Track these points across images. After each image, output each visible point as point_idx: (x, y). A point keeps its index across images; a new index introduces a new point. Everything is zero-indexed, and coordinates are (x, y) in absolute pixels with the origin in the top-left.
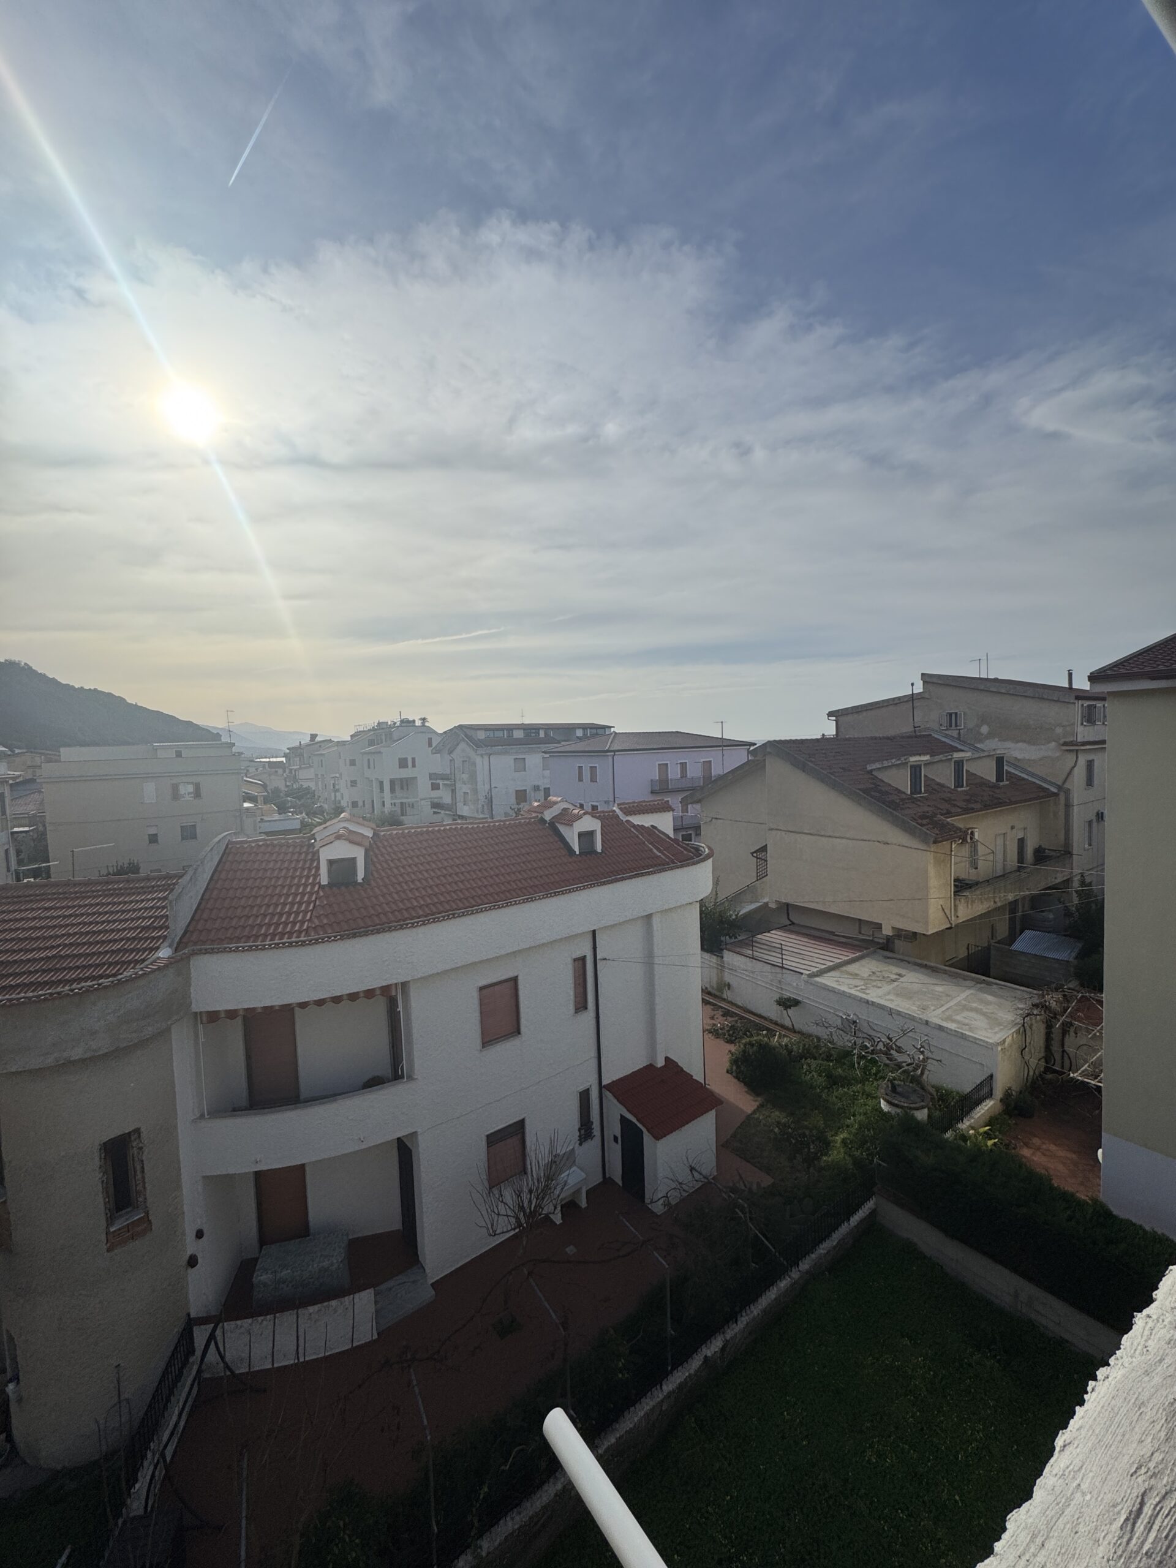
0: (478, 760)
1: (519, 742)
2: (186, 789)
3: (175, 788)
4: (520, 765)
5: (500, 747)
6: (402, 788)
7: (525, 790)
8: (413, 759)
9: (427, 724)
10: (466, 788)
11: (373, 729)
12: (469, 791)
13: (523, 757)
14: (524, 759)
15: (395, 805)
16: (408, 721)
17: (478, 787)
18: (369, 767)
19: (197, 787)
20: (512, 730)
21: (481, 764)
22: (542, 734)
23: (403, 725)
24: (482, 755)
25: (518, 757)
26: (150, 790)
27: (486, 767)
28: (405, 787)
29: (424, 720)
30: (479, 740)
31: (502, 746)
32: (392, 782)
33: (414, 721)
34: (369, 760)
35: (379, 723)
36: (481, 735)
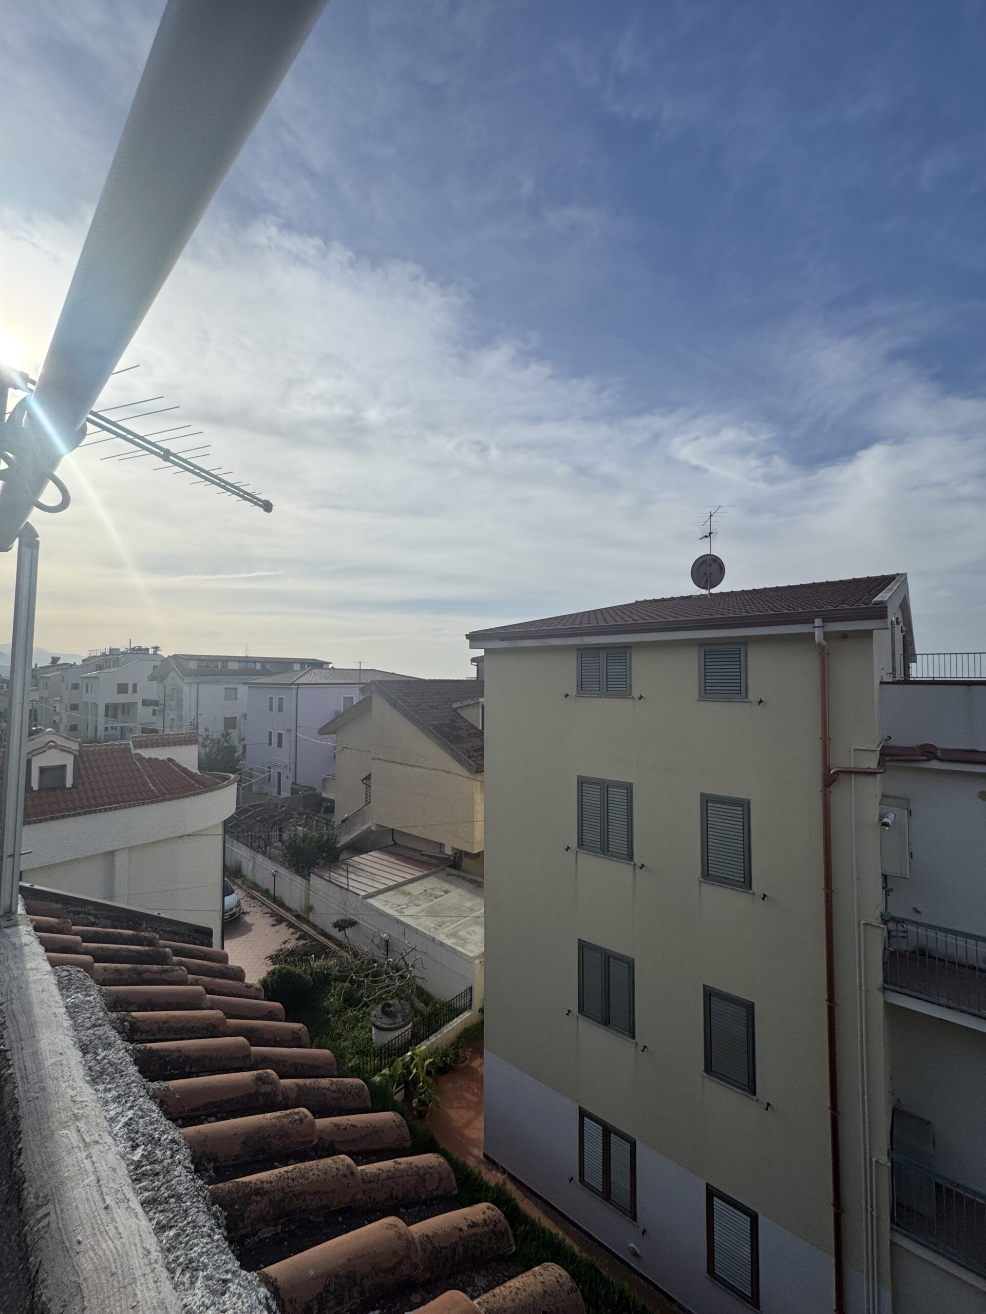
0: (186, 689)
1: (233, 673)
4: (231, 694)
5: (211, 677)
6: (123, 713)
7: (236, 718)
8: (135, 686)
9: (159, 653)
10: (173, 715)
11: (104, 655)
12: (175, 718)
13: (235, 687)
14: (236, 688)
15: (116, 729)
16: (140, 649)
17: (183, 714)
18: (87, 692)
20: (227, 661)
21: (188, 691)
22: (258, 667)
23: (133, 652)
24: (190, 684)
25: (229, 686)
27: (194, 695)
28: (126, 712)
29: (156, 648)
30: (189, 669)
31: (213, 676)
32: (107, 707)
33: (147, 649)
34: (87, 684)
35: (111, 650)
36: (193, 665)
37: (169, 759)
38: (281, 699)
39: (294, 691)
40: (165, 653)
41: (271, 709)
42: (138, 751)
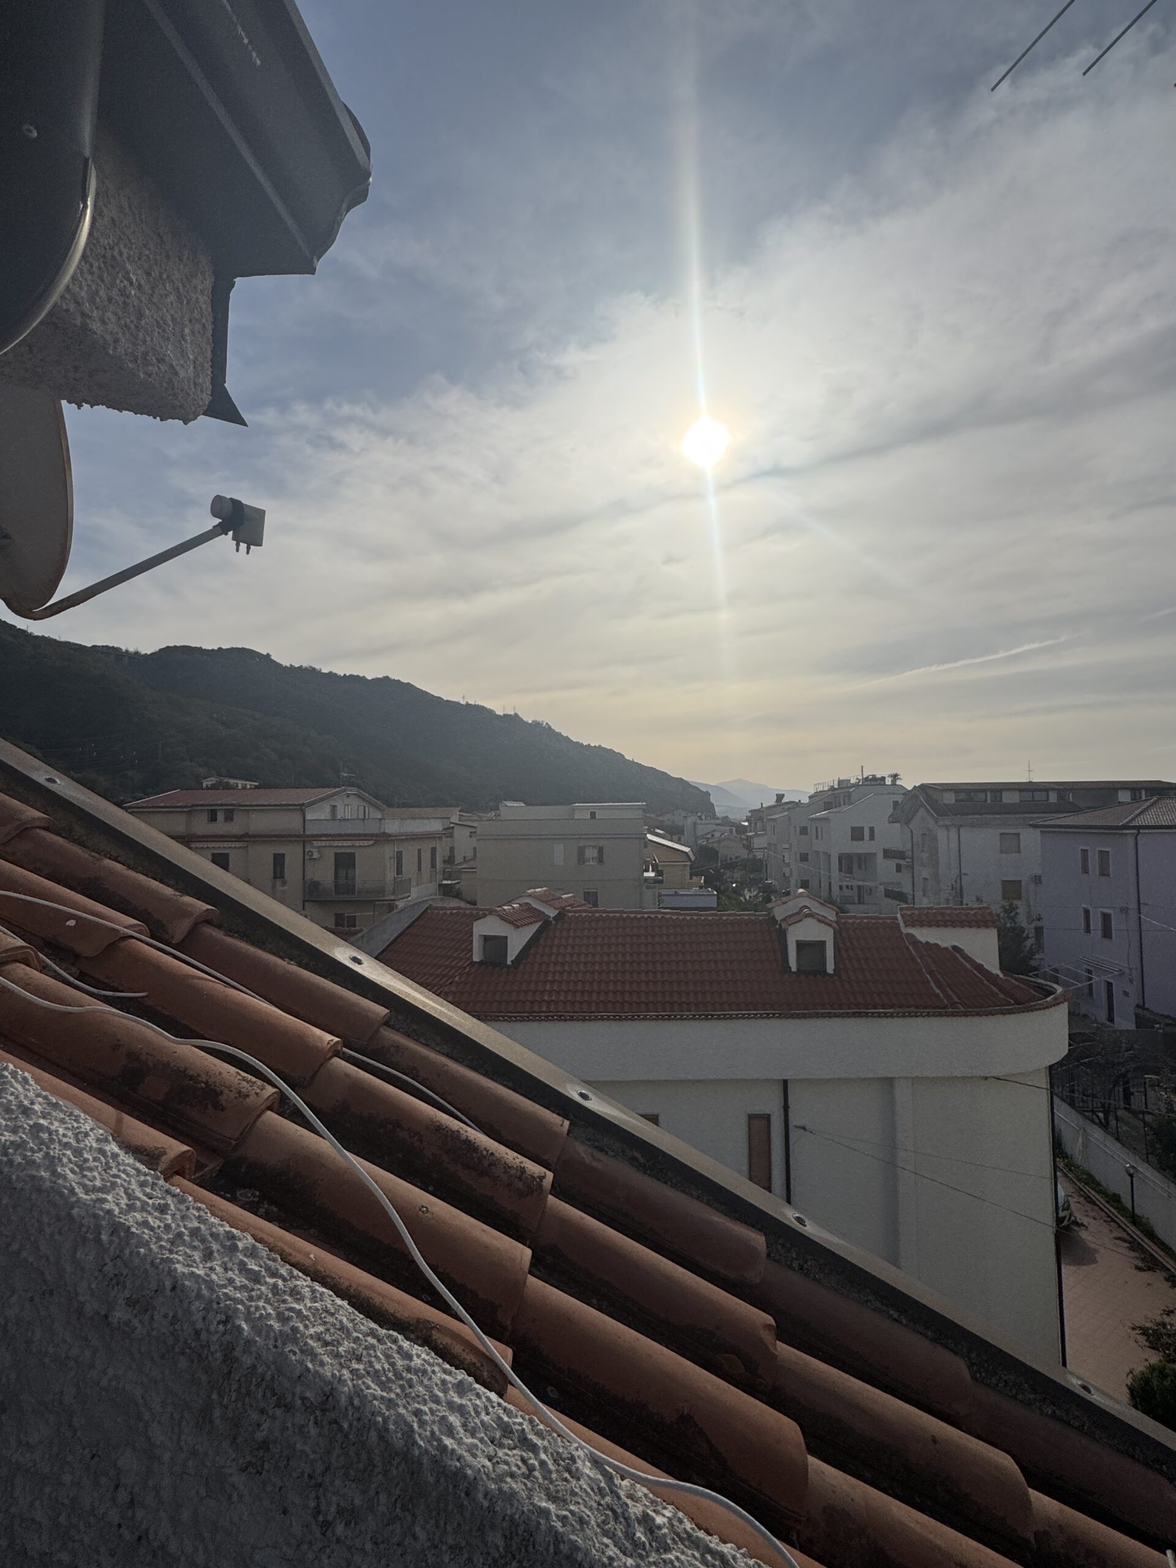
0: (941, 834)
1: (1011, 809)
2: (591, 853)
3: (581, 851)
4: (1010, 844)
5: (977, 816)
6: (860, 867)
7: (1020, 881)
8: (872, 829)
9: (898, 782)
10: (925, 873)
11: (832, 789)
12: (928, 877)
13: (1016, 831)
14: (1019, 834)
15: (852, 889)
16: (874, 778)
17: (940, 872)
18: (817, 838)
19: (601, 850)
20: (1001, 791)
21: (946, 839)
22: (1053, 798)
23: (866, 783)
24: (947, 827)
25: (1007, 831)
26: (559, 852)
27: (954, 845)
28: (863, 867)
29: (895, 777)
30: (944, 804)
31: (980, 814)
32: (840, 858)
33: (883, 779)
34: (817, 828)
35: (840, 782)
36: (950, 799)
37: (955, 948)
38: (1103, 855)
39: (1131, 841)
40: (908, 783)
41: (1085, 871)
42: (911, 931)
